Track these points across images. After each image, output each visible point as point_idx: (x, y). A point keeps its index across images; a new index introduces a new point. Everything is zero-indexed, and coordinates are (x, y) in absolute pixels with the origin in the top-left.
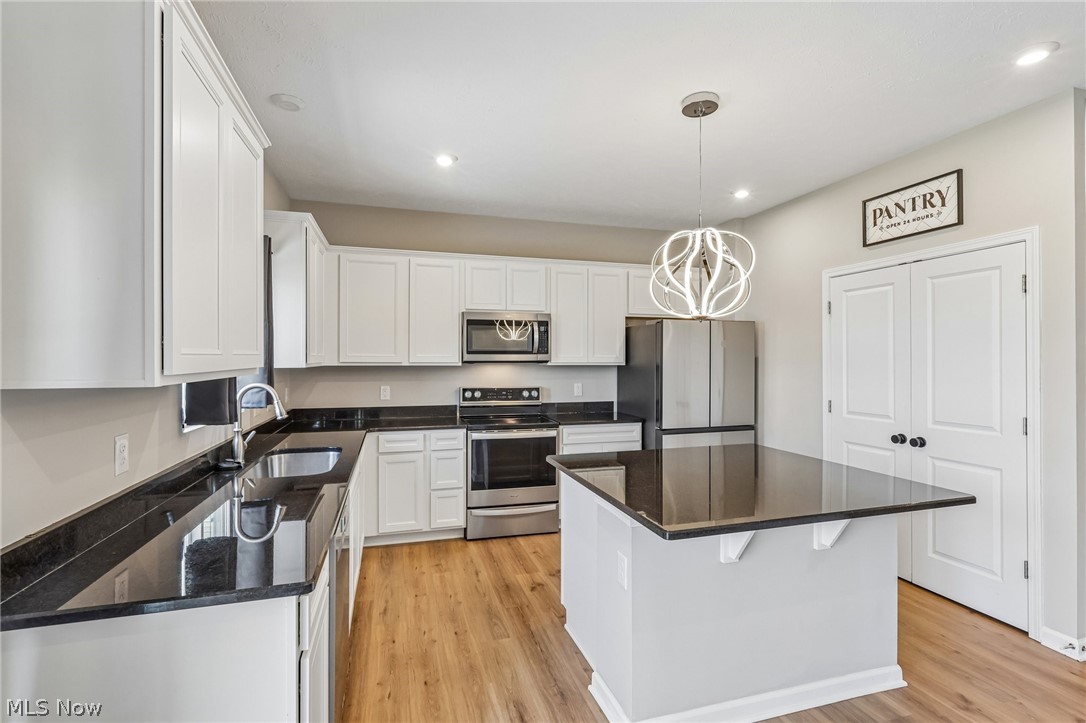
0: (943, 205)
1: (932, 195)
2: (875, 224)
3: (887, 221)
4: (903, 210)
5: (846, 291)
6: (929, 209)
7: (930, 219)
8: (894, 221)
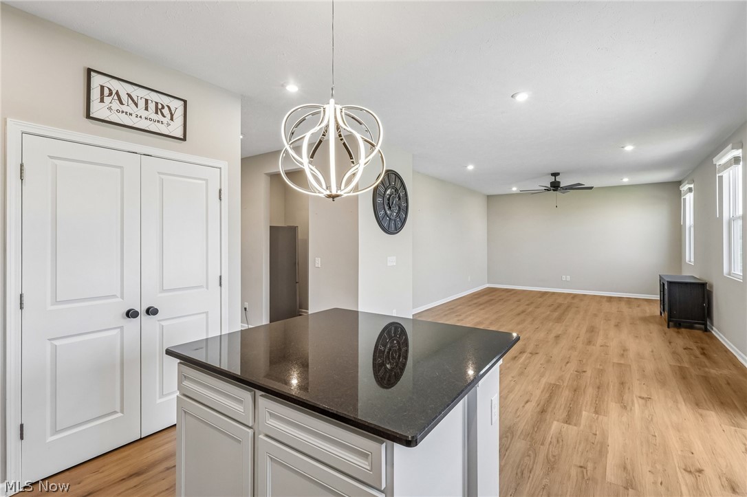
0: (172, 119)
1: (163, 107)
2: (102, 101)
3: (116, 105)
4: (136, 105)
5: (51, 157)
6: (159, 117)
7: (160, 124)
8: (124, 108)
